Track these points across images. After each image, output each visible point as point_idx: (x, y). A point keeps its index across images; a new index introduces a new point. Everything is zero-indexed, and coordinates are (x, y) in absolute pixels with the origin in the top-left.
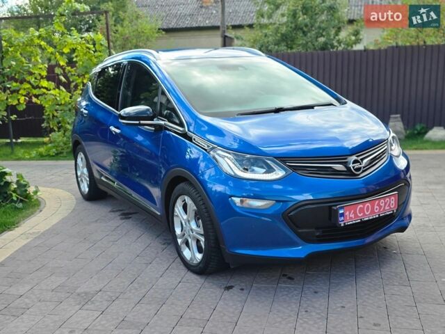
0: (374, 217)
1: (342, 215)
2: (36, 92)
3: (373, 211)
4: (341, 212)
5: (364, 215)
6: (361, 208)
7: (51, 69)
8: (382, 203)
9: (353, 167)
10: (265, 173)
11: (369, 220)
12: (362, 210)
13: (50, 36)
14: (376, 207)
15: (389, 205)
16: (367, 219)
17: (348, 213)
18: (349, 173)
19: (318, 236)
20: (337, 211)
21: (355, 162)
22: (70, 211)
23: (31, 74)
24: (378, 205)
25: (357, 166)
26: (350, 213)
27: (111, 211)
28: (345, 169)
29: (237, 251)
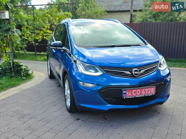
0: (142, 96)
1: (125, 93)
2: (45, 34)
3: (141, 93)
4: (124, 92)
5: (137, 94)
6: (135, 91)
7: (51, 26)
8: (147, 90)
9: (134, 73)
10: (94, 72)
11: (139, 97)
12: (135, 92)
13: (51, 13)
14: (143, 92)
15: (150, 92)
16: (138, 96)
17: (128, 93)
18: (132, 76)
19: (114, 102)
20: (122, 92)
21: (136, 71)
22: (41, 82)
23: (44, 27)
24: (144, 91)
25: (136, 73)
26: (129, 93)
27: (55, 83)
28: (131, 74)
29: (82, 105)
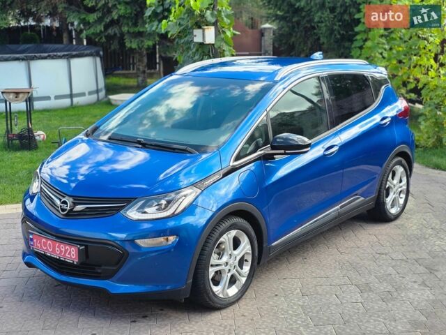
1: (31, 240)
3: (54, 251)
4: (31, 237)
5: (47, 249)
8: (63, 247)
9: (61, 206)
12: (45, 244)
14: (57, 249)
15: (70, 253)
16: (50, 255)
17: (35, 240)
24: (59, 247)
25: (64, 206)
26: (37, 242)
